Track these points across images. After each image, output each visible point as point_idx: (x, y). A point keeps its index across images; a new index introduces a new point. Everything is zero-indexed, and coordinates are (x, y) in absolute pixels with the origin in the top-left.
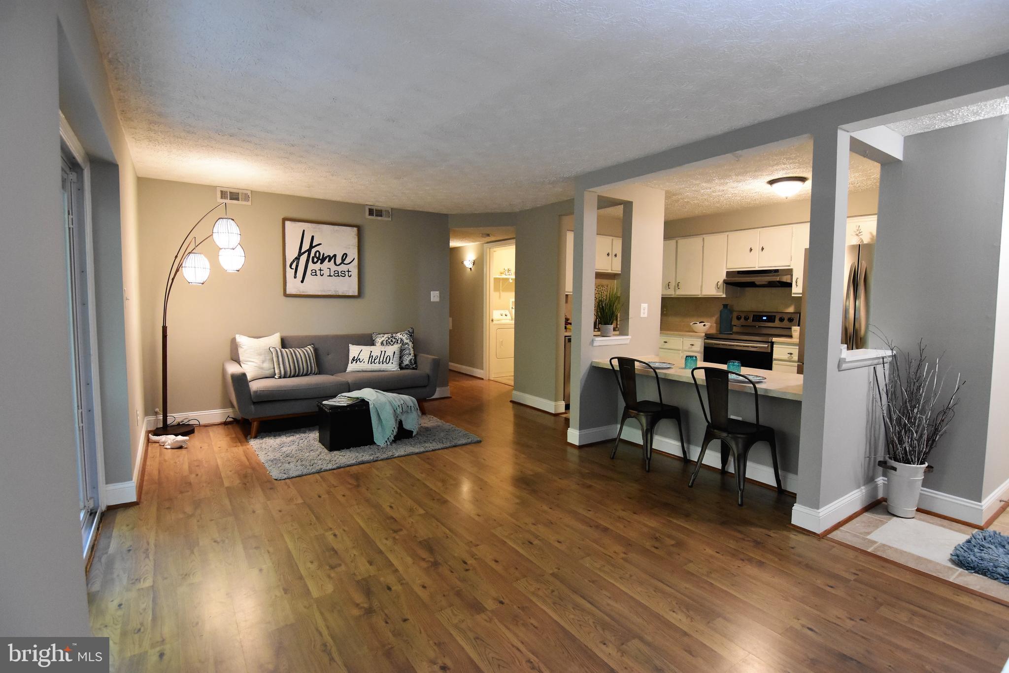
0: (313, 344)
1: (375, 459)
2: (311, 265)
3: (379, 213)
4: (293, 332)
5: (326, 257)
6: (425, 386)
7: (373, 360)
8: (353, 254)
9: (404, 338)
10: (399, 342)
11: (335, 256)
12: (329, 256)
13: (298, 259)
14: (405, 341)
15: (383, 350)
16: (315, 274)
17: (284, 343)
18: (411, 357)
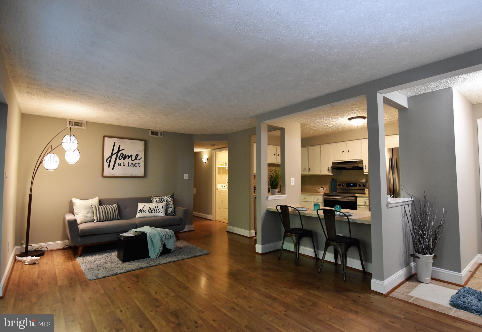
0: (117, 203)
1: (149, 266)
2: (118, 161)
3: (157, 134)
4: (105, 196)
5: (127, 156)
6: (179, 225)
7: (151, 211)
8: (142, 155)
9: (168, 199)
10: (166, 201)
11: (132, 156)
12: (128, 156)
13: (111, 157)
14: (169, 200)
15: (156, 205)
16: (120, 165)
17: (101, 203)
18: (172, 209)
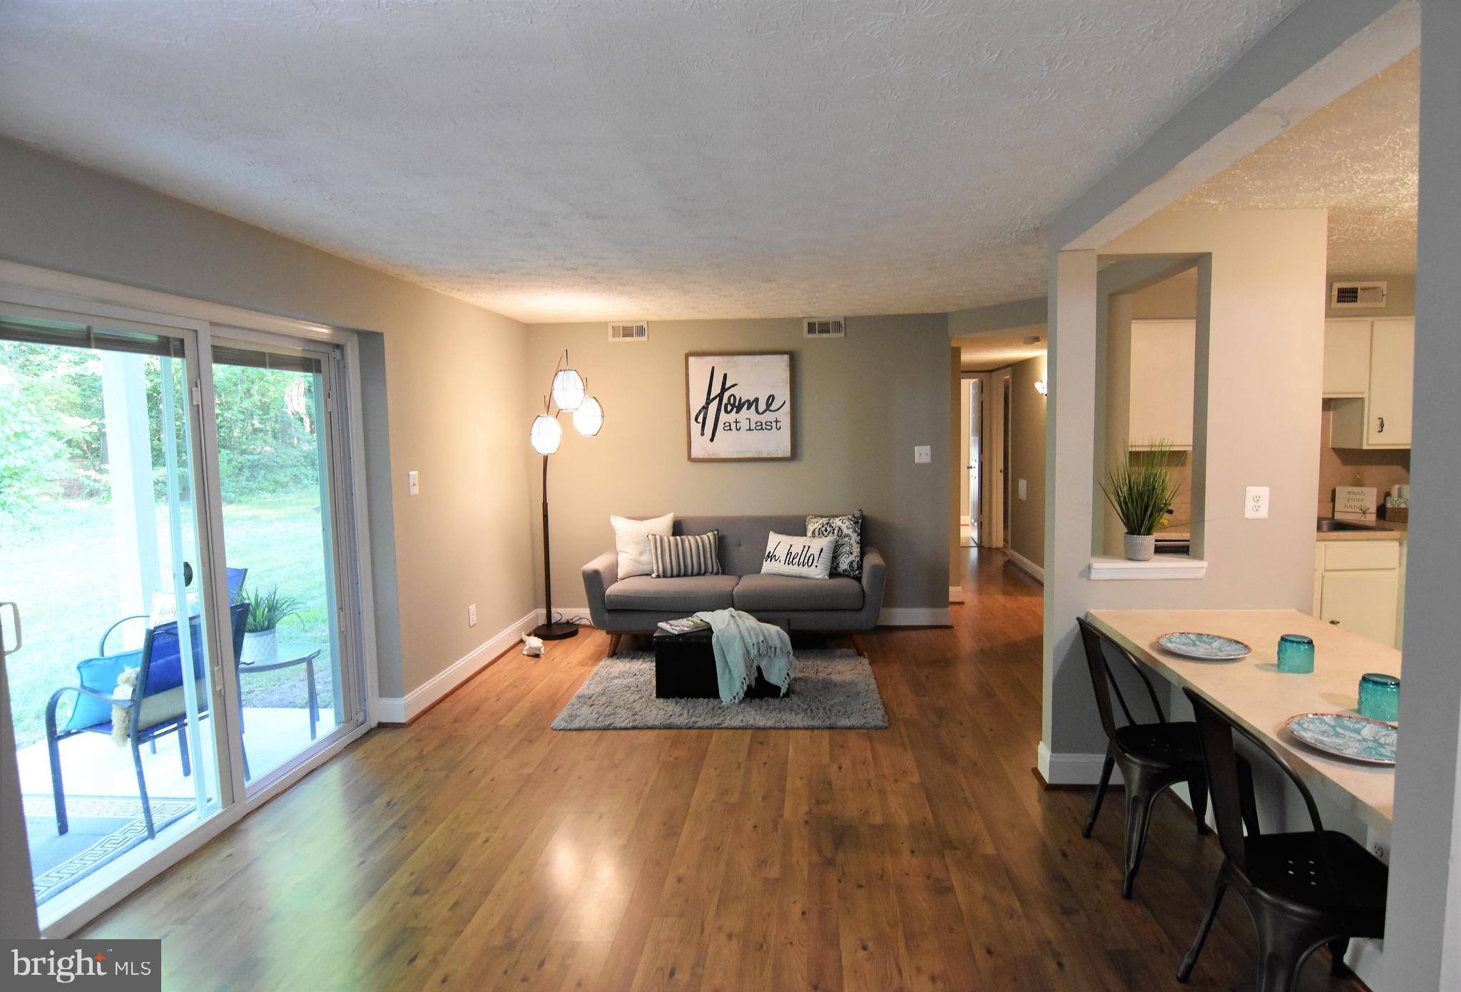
0: (717, 530)
2: (724, 417)
3: (824, 328)
4: (689, 511)
5: (744, 403)
6: (859, 610)
7: (791, 560)
8: (783, 395)
9: (844, 527)
10: (836, 531)
11: (757, 400)
12: (748, 401)
13: (705, 408)
14: (846, 531)
15: (807, 544)
16: (729, 428)
17: (678, 528)
18: (852, 558)
